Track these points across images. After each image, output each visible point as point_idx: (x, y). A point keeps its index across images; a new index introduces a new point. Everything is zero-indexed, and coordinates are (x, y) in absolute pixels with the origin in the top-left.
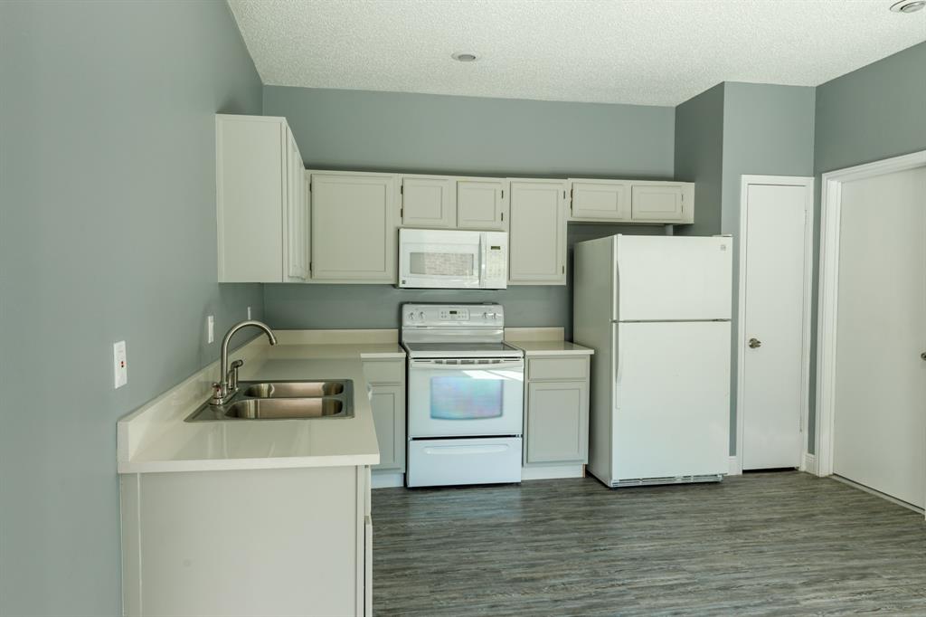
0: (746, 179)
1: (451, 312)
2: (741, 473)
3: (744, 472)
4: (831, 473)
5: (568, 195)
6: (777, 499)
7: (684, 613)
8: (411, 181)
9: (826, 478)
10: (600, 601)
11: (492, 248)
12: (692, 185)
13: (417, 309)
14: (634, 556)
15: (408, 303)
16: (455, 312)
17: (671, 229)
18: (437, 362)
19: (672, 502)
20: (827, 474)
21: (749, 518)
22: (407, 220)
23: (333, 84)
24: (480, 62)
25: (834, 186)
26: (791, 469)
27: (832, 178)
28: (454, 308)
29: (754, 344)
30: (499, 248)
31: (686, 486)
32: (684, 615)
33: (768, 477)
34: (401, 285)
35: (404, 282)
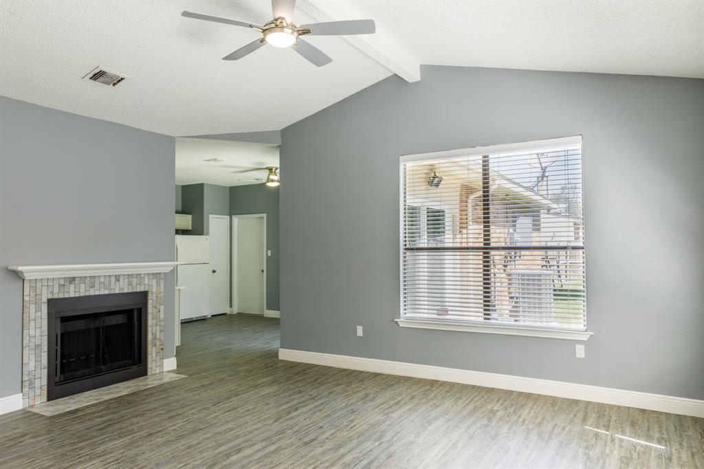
0: (210, 216)
12: (190, 216)
20: (236, 313)
25: (236, 219)
26: (225, 314)
27: (235, 217)
29: (214, 271)
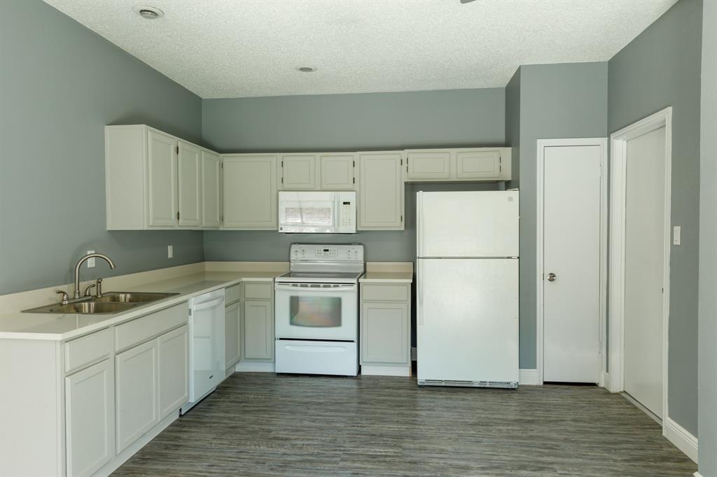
0: (541, 143)
1: (325, 250)
2: (542, 384)
3: (545, 383)
4: (622, 390)
5: (405, 161)
6: (547, 406)
7: (361, 474)
8: (289, 158)
9: (617, 394)
10: (313, 458)
11: (344, 203)
12: (511, 150)
13: (300, 248)
14: (374, 433)
15: (295, 243)
16: (328, 250)
17: (503, 185)
18: (293, 285)
19: (457, 399)
20: (618, 391)
21: (505, 417)
22: (286, 185)
23: (242, 94)
24: (315, 72)
25: (620, 144)
26: (594, 384)
27: (616, 138)
28: (326, 247)
29: (552, 277)
30: (349, 203)
31: (483, 389)
32: (360, 476)
33: (565, 389)
34: (280, 231)
35: (281, 229)
